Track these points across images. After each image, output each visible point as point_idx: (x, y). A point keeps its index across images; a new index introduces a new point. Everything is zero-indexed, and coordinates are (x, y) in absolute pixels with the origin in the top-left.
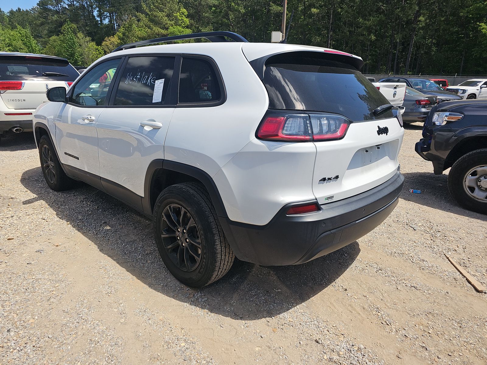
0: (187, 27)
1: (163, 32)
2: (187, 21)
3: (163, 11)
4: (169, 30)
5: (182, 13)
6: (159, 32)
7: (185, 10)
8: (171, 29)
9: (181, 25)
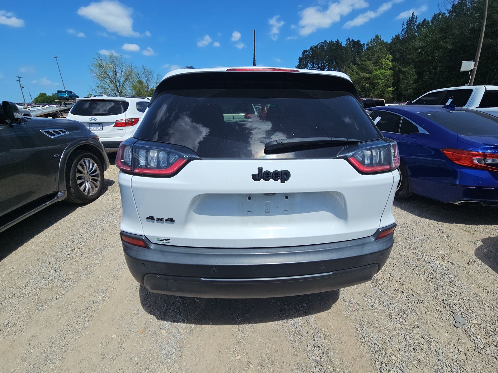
0: (390, 69)
1: (367, 75)
2: (390, 64)
3: (371, 60)
4: (373, 74)
5: (387, 58)
6: (364, 76)
7: (390, 56)
8: (375, 72)
9: (384, 68)
